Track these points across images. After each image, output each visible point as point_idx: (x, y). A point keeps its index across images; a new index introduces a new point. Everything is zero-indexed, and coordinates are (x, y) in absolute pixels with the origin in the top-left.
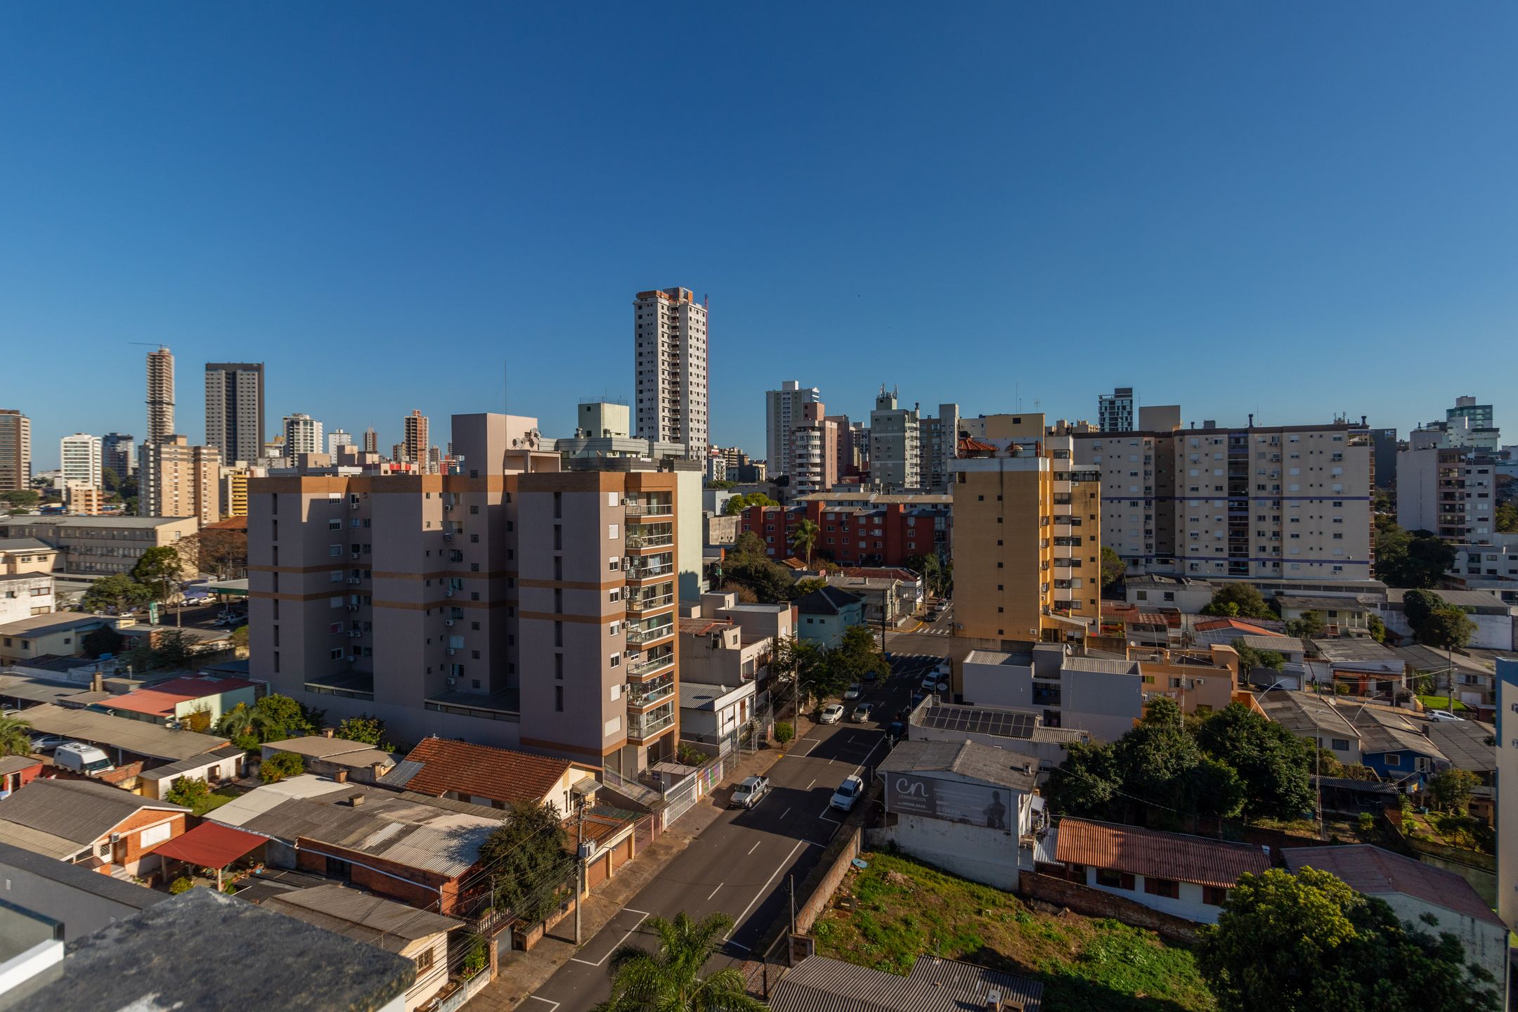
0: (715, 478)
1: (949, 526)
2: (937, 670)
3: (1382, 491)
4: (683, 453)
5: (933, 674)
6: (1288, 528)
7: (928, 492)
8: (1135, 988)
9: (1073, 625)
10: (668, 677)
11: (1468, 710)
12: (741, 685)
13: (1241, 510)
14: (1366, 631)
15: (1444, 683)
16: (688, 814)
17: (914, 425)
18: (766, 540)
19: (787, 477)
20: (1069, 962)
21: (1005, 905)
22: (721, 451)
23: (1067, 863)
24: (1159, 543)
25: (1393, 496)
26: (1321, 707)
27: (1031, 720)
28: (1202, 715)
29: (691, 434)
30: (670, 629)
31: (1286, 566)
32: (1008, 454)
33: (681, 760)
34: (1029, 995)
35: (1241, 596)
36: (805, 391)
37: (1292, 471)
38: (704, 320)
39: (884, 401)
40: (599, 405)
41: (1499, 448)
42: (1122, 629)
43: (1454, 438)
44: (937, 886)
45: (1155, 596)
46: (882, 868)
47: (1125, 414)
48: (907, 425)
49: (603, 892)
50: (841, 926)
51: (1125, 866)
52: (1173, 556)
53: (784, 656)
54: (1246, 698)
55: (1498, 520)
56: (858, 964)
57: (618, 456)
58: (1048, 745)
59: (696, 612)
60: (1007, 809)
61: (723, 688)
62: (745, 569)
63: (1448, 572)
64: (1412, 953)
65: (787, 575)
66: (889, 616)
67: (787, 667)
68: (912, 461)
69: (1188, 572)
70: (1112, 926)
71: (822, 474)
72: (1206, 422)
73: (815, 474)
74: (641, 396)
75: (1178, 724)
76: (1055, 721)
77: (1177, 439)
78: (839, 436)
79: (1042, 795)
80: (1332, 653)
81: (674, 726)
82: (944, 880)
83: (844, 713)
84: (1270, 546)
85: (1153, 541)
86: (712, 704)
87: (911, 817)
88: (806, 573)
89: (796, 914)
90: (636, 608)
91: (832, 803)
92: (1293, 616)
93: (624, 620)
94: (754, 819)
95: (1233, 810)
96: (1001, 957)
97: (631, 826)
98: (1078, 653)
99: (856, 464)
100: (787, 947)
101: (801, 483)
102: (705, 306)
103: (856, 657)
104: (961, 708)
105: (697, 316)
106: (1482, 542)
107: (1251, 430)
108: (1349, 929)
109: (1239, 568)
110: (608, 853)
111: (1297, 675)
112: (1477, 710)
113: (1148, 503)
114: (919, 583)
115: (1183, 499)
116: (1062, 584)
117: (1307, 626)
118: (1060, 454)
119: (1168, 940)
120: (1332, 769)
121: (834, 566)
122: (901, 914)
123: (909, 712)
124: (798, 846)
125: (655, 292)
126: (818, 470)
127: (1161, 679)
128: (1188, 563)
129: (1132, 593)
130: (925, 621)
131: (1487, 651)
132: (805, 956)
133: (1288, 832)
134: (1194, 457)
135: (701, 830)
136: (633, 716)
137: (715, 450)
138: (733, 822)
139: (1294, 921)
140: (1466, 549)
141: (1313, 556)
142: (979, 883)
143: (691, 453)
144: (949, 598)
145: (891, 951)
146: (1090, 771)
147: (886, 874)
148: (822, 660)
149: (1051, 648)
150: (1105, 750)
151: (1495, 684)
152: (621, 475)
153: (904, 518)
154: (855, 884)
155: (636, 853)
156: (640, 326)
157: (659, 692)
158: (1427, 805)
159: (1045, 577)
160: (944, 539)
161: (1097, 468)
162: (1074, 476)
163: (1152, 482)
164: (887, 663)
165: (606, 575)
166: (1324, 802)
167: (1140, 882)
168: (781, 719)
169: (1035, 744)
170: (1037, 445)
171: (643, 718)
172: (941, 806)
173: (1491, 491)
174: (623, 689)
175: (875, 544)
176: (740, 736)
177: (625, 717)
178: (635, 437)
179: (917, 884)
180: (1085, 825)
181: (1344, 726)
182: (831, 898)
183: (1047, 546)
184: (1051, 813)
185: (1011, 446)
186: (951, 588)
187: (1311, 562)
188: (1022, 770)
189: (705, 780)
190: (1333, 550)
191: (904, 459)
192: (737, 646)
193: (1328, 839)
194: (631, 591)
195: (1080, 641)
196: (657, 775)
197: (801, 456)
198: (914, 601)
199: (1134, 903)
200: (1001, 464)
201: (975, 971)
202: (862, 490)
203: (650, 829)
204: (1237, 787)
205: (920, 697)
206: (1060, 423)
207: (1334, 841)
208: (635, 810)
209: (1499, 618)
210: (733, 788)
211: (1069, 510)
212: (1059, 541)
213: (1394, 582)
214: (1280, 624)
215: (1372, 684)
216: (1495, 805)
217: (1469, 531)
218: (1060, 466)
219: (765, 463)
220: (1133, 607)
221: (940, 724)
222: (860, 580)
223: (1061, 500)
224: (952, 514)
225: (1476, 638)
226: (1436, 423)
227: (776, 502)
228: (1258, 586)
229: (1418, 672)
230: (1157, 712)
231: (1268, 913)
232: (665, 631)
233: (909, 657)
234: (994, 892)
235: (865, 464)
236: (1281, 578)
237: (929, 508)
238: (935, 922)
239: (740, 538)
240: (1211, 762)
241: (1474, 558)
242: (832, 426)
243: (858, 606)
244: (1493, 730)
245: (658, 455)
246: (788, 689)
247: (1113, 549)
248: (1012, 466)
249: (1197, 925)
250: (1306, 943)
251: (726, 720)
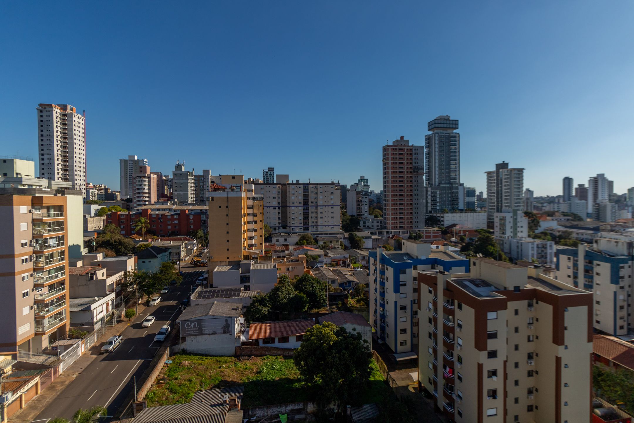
0: (91, 199)
1: (207, 218)
2: (203, 276)
3: (343, 203)
4: (71, 187)
5: (201, 278)
6: (320, 215)
7: (198, 205)
8: (276, 377)
9: (254, 253)
10: (63, 297)
11: (363, 267)
12: (107, 295)
13: (307, 210)
14: (340, 246)
15: (358, 260)
16: (75, 363)
17: (192, 178)
18: (120, 227)
19: (132, 199)
20: (253, 375)
21: (230, 362)
22: (94, 186)
23: (252, 340)
24: (283, 222)
25: (346, 205)
26: (328, 271)
27: (239, 290)
28: (296, 279)
29: (75, 177)
30: (63, 274)
31: (319, 227)
32: (230, 190)
33: (71, 337)
34: (239, 393)
35: (307, 238)
36: (140, 161)
37: (320, 197)
38: (83, 122)
39: (179, 167)
40: (13, 160)
41: (370, 191)
42: (271, 253)
43: (360, 188)
44: (203, 362)
45: (281, 240)
46: (179, 361)
47: (272, 177)
48: (189, 177)
49: (18, 417)
50: (159, 391)
51: (272, 336)
52: (287, 226)
53: (130, 279)
54: (308, 271)
55: (369, 211)
56: (168, 405)
57: (26, 187)
58: (246, 298)
59: (80, 264)
60: (231, 325)
61: (96, 298)
62: (108, 241)
63: (359, 227)
64: (350, 340)
65: (132, 243)
66: (182, 256)
67: (132, 284)
68: (191, 192)
69: (291, 231)
70: (268, 358)
71: (150, 197)
72: (297, 181)
73: (146, 197)
74: (42, 157)
75: (288, 283)
76: (248, 289)
77: (288, 186)
78: (157, 181)
79: (243, 317)
80: (331, 254)
81: (67, 321)
82: (206, 359)
83: (161, 300)
84: (315, 221)
85: (280, 221)
86: (90, 307)
87: (192, 337)
88: (142, 241)
89: (137, 392)
90: (40, 265)
91: (155, 339)
92: (321, 243)
93: (32, 272)
94: (113, 356)
95: (305, 309)
96: (229, 382)
97: (38, 377)
98: (256, 263)
99: (166, 193)
100: (133, 409)
101: (139, 201)
102: (83, 116)
103: (167, 275)
104: (212, 289)
105: (78, 121)
106: (366, 218)
107: (309, 184)
108: (336, 338)
109: (306, 229)
110: (21, 396)
111: (322, 262)
112: (365, 266)
113: (279, 208)
114: (195, 242)
115: (290, 206)
116: (250, 238)
117: (325, 246)
118: (249, 191)
119: (286, 357)
120: (331, 290)
121: (156, 237)
122: (188, 378)
123: (191, 295)
124: (139, 362)
125: (51, 105)
126: (147, 195)
127: (283, 268)
128: (291, 228)
129: (274, 240)
130: (197, 257)
131: (367, 249)
132: (141, 410)
133: (320, 312)
134: (293, 192)
135: (83, 369)
136: (39, 321)
137: (91, 185)
138: (103, 360)
139: (321, 340)
140: (363, 220)
141: (326, 224)
142: (220, 356)
143: (76, 187)
144: (207, 247)
145: (183, 394)
146: (260, 305)
147: (181, 363)
148: (150, 278)
149: (247, 262)
150: (265, 296)
151: (369, 259)
152: (30, 197)
153: (188, 215)
154: (166, 371)
155: (41, 390)
156: (42, 121)
157: (57, 306)
158: (354, 296)
159: (244, 236)
160: (205, 224)
161: (262, 196)
162: (254, 199)
163: (280, 201)
164: (181, 276)
165: (18, 249)
166: (329, 301)
167: (277, 340)
168: (129, 307)
169: (241, 299)
170: (241, 187)
171: (46, 322)
172: (205, 330)
173: (368, 203)
174: (31, 308)
175: (175, 227)
176: (106, 319)
177: (33, 323)
178: (39, 178)
179: (194, 364)
180: (259, 324)
181: (333, 276)
182: (155, 381)
183: (245, 224)
184: (247, 323)
185: (231, 187)
186: (208, 243)
187: (326, 226)
188: (236, 309)
189: (86, 343)
190: (331, 222)
191: (188, 191)
192: (105, 277)
193: (330, 312)
194: (37, 257)
195: (257, 258)
196: (56, 347)
197: (138, 189)
198: (193, 249)
199: (275, 348)
200: (228, 194)
201: (218, 390)
202: (169, 204)
203: (51, 376)
204: (306, 300)
205: (195, 288)
206: (250, 179)
207: (332, 312)
208: (39, 369)
209: (370, 239)
210: (102, 345)
211: (252, 211)
212: (249, 222)
213: (346, 231)
214: (318, 246)
215: (341, 262)
216: (369, 292)
217: (363, 215)
218: (249, 195)
219: (119, 192)
220: (274, 244)
221: (204, 297)
222: (169, 242)
223: (250, 207)
224: (208, 213)
225: (365, 245)
226: (356, 183)
227: (125, 210)
228: (311, 234)
229: (352, 257)
230: (282, 280)
231: (314, 339)
232: (60, 275)
233: (191, 272)
234: (226, 358)
235: (170, 193)
236: (318, 231)
237: (199, 211)
238: (202, 377)
239: (105, 227)
240: (298, 294)
241: (364, 223)
242: (154, 177)
243: (167, 253)
244: (368, 271)
245: (55, 187)
246: (133, 293)
247: (268, 224)
248: (232, 195)
249: (294, 349)
250: (324, 346)
251: (98, 312)
